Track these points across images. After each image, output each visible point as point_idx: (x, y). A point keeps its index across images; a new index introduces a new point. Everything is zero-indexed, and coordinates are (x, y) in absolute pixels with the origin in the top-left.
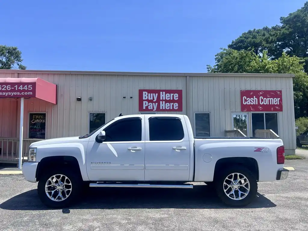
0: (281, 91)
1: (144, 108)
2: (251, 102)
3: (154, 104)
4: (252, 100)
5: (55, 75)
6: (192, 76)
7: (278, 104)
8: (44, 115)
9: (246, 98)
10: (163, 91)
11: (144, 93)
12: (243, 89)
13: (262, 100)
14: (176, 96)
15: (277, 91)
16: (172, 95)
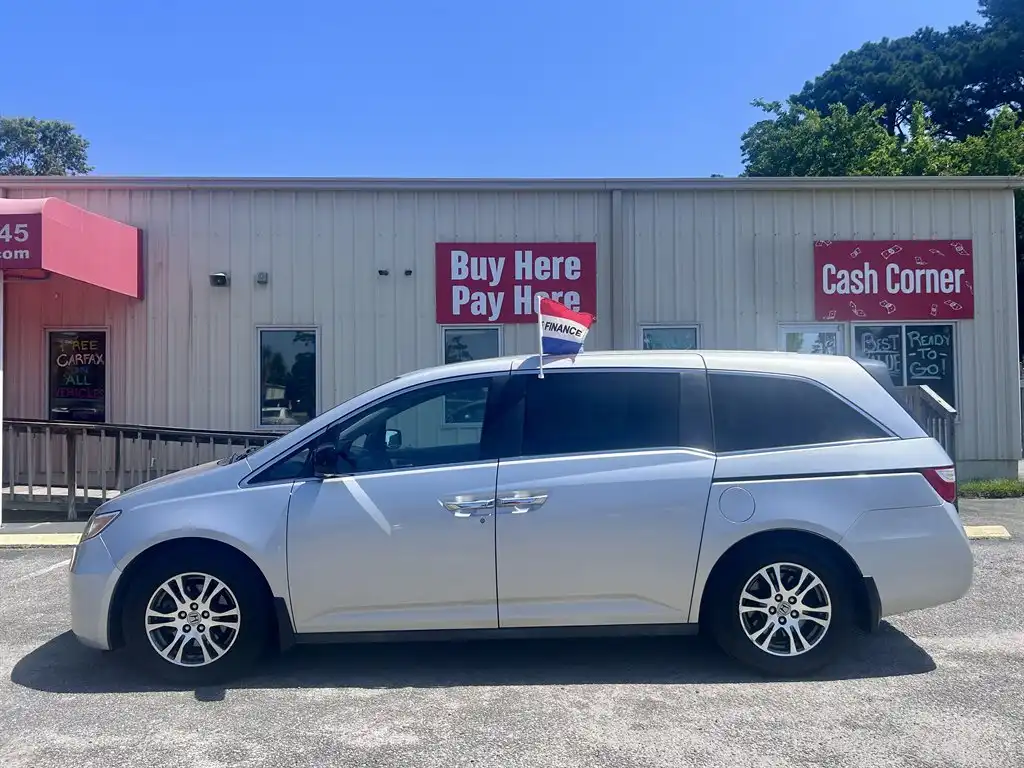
0: (970, 241)
1: (456, 311)
2: (852, 283)
3: (491, 295)
4: (857, 276)
5: (135, 194)
6: (633, 192)
7: (958, 291)
8: (100, 338)
9: (833, 272)
10: (524, 247)
11: (455, 254)
12: (825, 235)
13: (896, 278)
14: (573, 266)
15: (955, 242)
16: (557, 261)
